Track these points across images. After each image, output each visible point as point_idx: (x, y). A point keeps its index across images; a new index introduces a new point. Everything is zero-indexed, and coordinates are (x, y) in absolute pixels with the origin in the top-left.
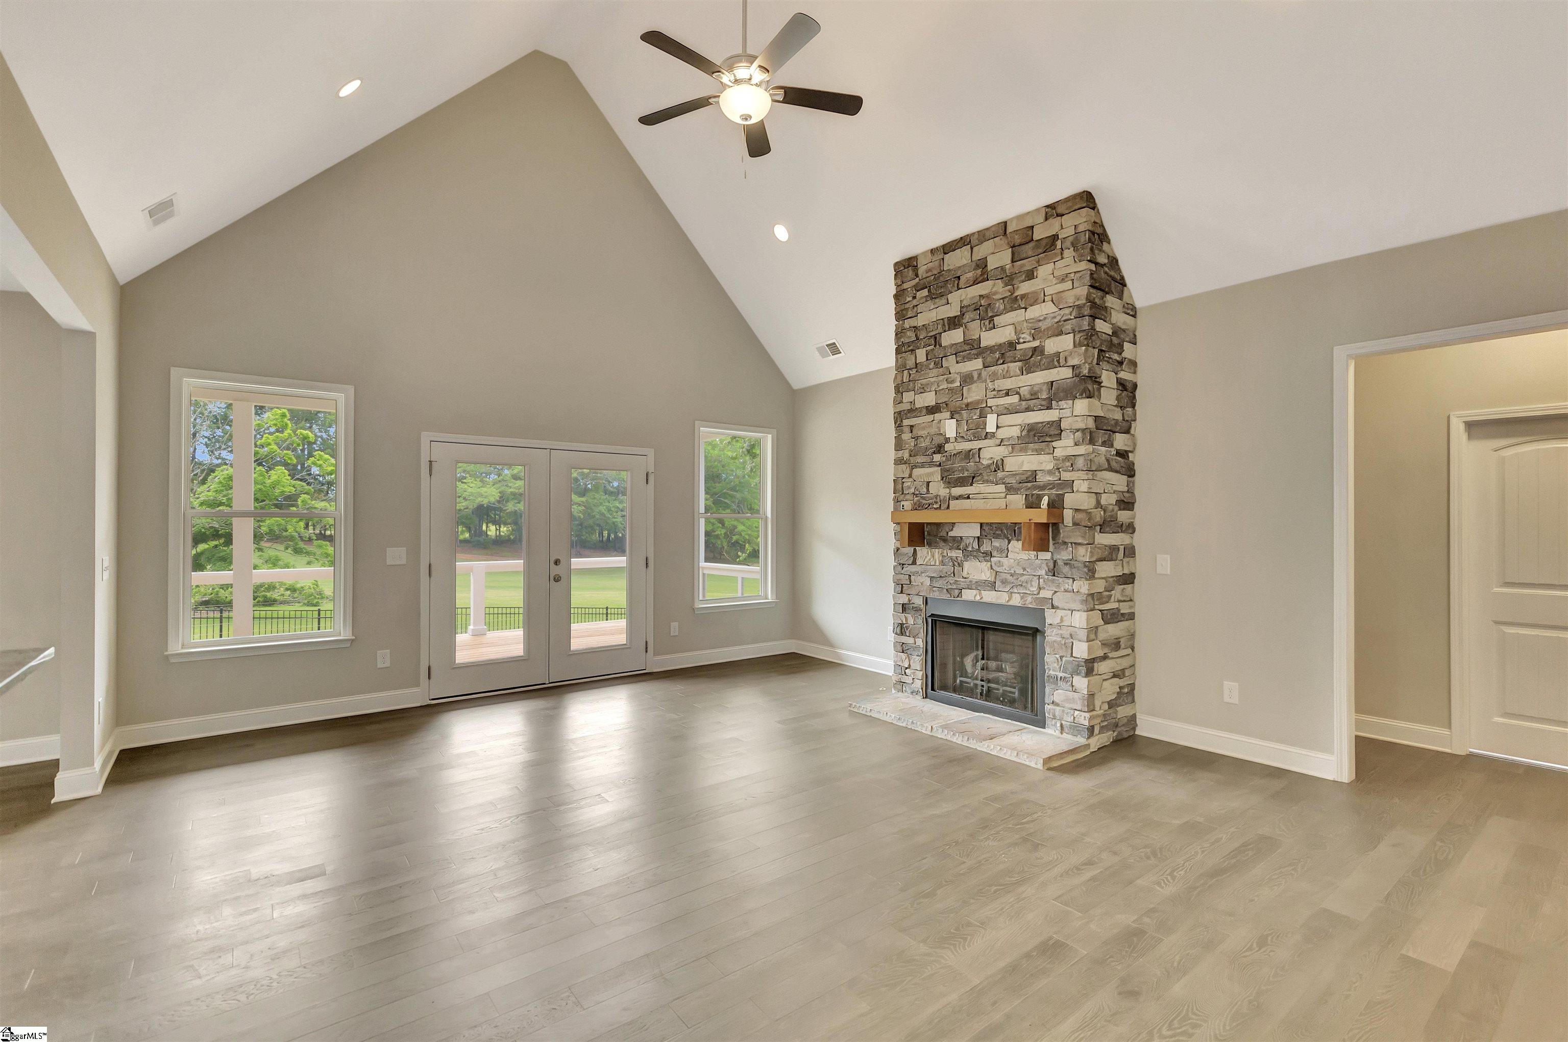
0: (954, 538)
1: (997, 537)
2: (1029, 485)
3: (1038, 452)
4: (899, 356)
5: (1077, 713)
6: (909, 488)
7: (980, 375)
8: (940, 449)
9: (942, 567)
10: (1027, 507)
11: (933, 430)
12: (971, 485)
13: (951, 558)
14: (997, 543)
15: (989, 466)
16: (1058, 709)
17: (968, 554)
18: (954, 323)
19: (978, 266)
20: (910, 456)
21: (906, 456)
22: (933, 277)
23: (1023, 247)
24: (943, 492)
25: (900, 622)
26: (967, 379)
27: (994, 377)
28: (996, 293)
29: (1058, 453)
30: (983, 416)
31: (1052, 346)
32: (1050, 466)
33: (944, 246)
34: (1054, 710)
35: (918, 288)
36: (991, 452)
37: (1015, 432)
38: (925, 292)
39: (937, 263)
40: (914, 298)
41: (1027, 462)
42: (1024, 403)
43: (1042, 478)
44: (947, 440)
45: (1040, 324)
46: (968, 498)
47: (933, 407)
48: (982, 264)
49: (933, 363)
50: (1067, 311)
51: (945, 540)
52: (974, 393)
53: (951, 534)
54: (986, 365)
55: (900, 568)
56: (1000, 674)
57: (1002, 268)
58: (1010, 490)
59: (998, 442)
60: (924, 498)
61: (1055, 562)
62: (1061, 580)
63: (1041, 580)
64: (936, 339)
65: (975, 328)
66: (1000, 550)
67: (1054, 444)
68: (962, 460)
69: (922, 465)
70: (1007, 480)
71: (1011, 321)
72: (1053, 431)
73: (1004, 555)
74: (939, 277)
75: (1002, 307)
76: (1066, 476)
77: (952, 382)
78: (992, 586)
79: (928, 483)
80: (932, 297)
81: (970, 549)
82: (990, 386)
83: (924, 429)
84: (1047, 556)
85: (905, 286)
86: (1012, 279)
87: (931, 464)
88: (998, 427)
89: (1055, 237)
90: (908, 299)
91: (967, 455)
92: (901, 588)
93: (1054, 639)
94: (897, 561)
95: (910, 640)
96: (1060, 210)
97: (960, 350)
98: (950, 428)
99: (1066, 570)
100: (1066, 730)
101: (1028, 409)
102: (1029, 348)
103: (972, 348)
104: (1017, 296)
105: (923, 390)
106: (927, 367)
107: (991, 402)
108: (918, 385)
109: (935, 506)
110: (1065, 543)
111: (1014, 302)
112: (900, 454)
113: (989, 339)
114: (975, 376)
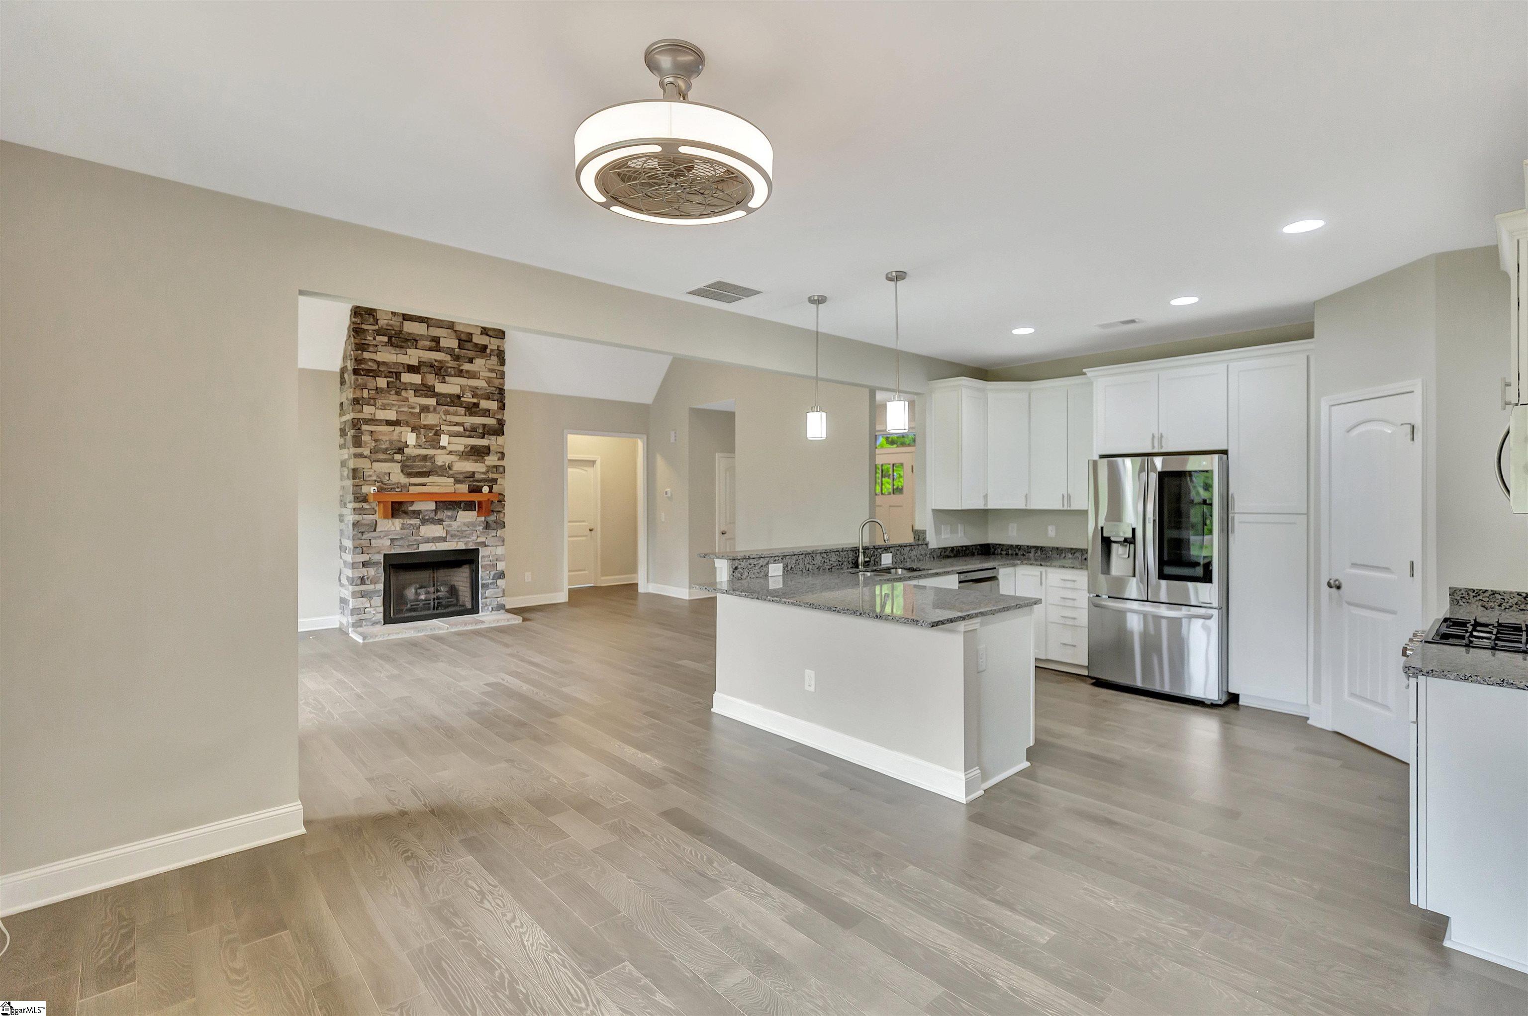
0: (414, 512)
1: (448, 509)
2: (471, 479)
3: (476, 461)
4: (359, 377)
5: (499, 599)
6: (370, 476)
7: (435, 409)
8: (400, 451)
9: (403, 531)
10: (470, 492)
11: (395, 437)
12: (428, 477)
13: (411, 524)
14: (449, 513)
15: (441, 466)
16: (488, 600)
17: (424, 522)
18: (412, 369)
19: (432, 340)
20: (371, 453)
21: (367, 452)
22: (393, 332)
23: (466, 343)
24: (404, 480)
25: (361, 575)
26: (425, 409)
27: (447, 413)
28: (447, 362)
29: (486, 463)
30: (438, 434)
31: (484, 404)
32: (484, 470)
33: (404, 315)
34: (486, 602)
35: (379, 332)
36: (442, 459)
37: (461, 448)
38: (386, 339)
39: (398, 324)
40: (374, 339)
41: (469, 466)
42: (467, 433)
43: (477, 476)
44: (407, 446)
45: (477, 390)
46: (425, 485)
47: (394, 421)
48: (436, 340)
49: (394, 391)
50: (494, 389)
51: (406, 513)
52: (430, 419)
53: (411, 508)
54: (439, 403)
55: (360, 534)
56: (439, 593)
57: (453, 349)
58: (457, 481)
59: (448, 452)
60: (384, 484)
61: (487, 522)
62: (490, 531)
63: (478, 532)
64: (398, 375)
65: (431, 379)
66: (450, 517)
67: (486, 458)
68: (420, 461)
69: (385, 461)
70: (456, 476)
71: (461, 383)
72: (486, 451)
73: (454, 520)
74: (399, 334)
75: (453, 373)
76: (491, 476)
77: (413, 408)
78: (444, 539)
79: (389, 473)
80: (390, 343)
81: (427, 517)
82: (443, 417)
83: (385, 434)
84: (483, 519)
85: (364, 327)
86: (459, 359)
87: (393, 460)
88: (449, 443)
89: (486, 347)
90: (369, 338)
91: (425, 458)
92: (360, 549)
93: (486, 563)
94: (356, 530)
95: (372, 587)
96: (490, 333)
97: (419, 388)
98: (411, 438)
99: (494, 525)
100: (494, 609)
101: (469, 437)
102: (471, 402)
103: (426, 390)
104: (462, 370)
105: (383, 408)
106: (388, 392)
107: (443, 428)
108: (379, 403)
109: (397, 490)
110: (492, 511)
111: (460, 373)
112: (359, 450)
113: (440, 388)
114: (432, 409)
